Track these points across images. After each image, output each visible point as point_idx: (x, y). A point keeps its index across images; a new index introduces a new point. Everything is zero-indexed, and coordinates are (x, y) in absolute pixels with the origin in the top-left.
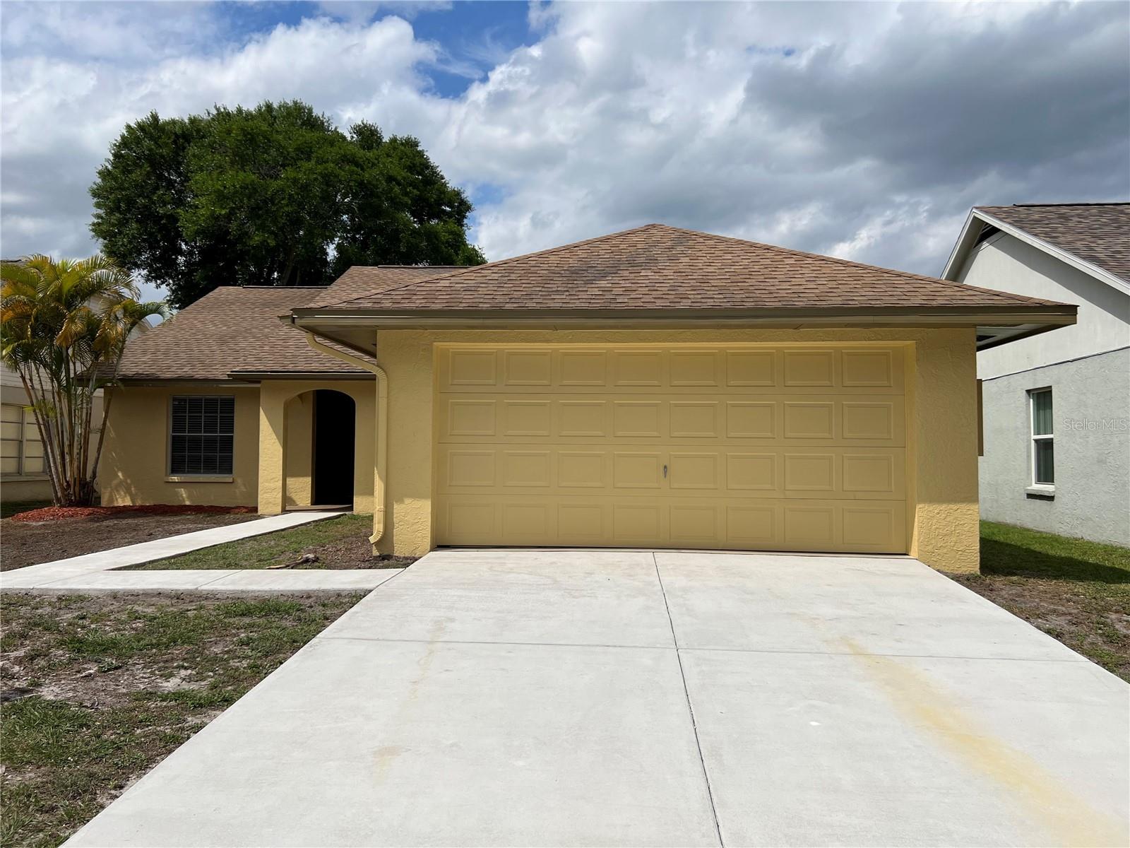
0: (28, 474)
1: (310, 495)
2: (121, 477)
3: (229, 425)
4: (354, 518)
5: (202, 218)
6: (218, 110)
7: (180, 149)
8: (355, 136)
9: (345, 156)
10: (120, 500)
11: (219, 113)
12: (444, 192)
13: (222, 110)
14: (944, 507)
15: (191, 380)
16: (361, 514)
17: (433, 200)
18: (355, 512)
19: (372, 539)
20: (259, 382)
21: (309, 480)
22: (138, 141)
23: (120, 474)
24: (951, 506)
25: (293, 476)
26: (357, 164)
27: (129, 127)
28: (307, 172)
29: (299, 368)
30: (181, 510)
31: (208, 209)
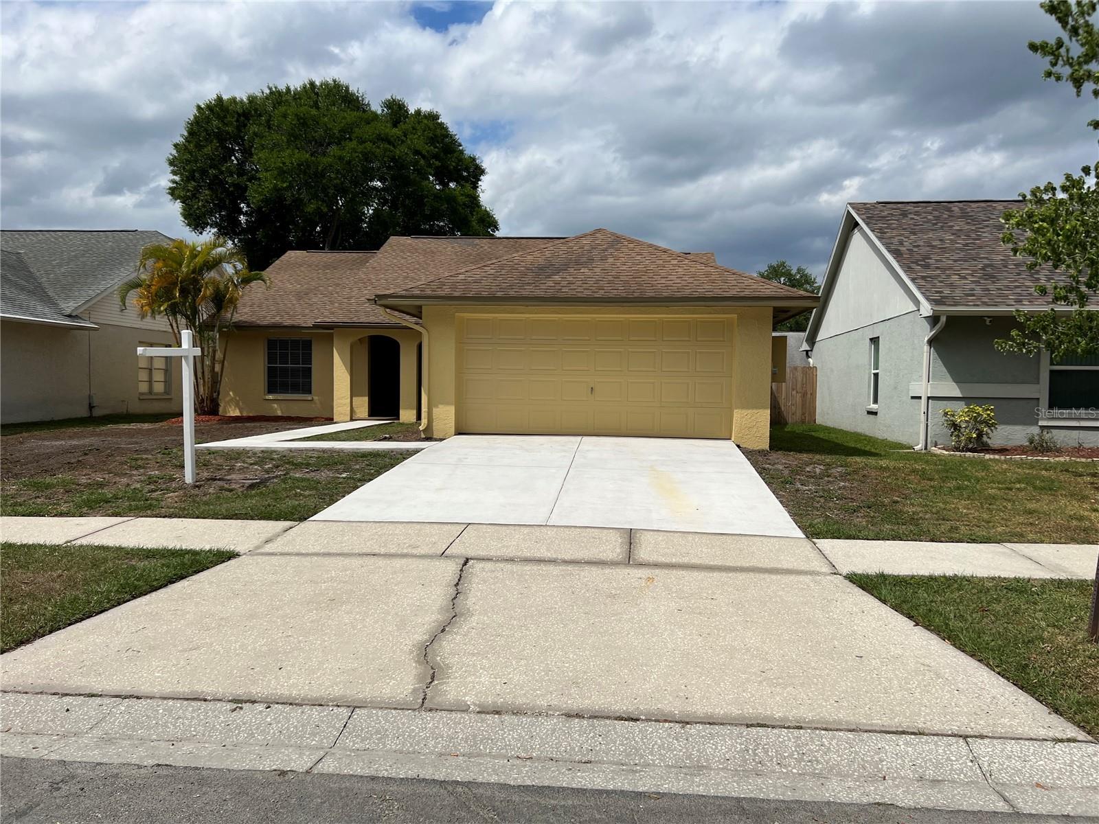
0: (157, 394)
1: (367, 410)
2: (232, 395)
3: (308, 359)
4: (402, 424)
5: (266, 190)
6: (270, 89)
7: (241, 126)
8: (385, 109)
9: (379, 135)
10: (231, 412)
11: (272, 93)
12: (460, 160)
13: (274, 89)
14: (749, 411)
15: (281, 326)
16: (405, 422)
17: (452, 167)
18: (401, 421)
19: (421, 428)
20: (333, 329)
21: (366, 399)
22: (208, 120)
23: (231, 393)
24: (754, 411)
25: (356, 396)
26: (390, 143)
27: (199, 107)
28: (350, 151)
29: (361, 320)
30: (277, 419)
31: (271, 183)
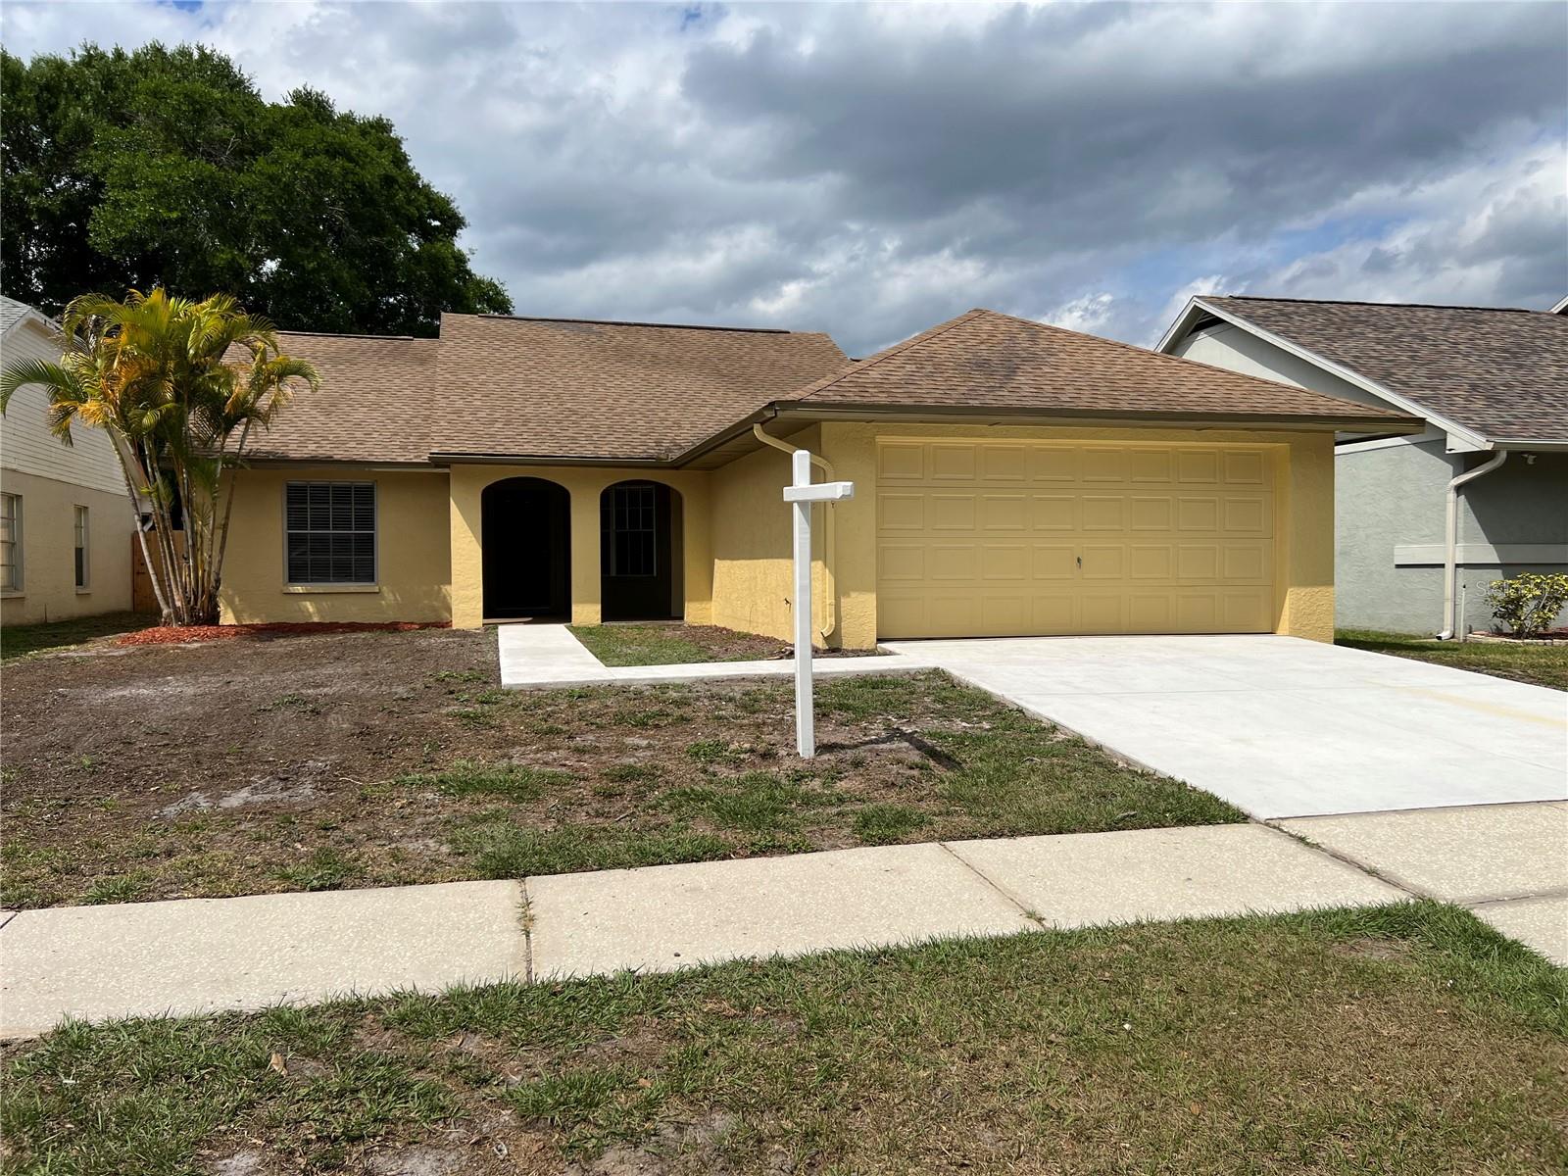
3: (367, 520)
11: (90, 56)
15: (329, 461)
18: (575, 624)
19: (826, 632)
20: (448, 467)
24: (1314, 589)
